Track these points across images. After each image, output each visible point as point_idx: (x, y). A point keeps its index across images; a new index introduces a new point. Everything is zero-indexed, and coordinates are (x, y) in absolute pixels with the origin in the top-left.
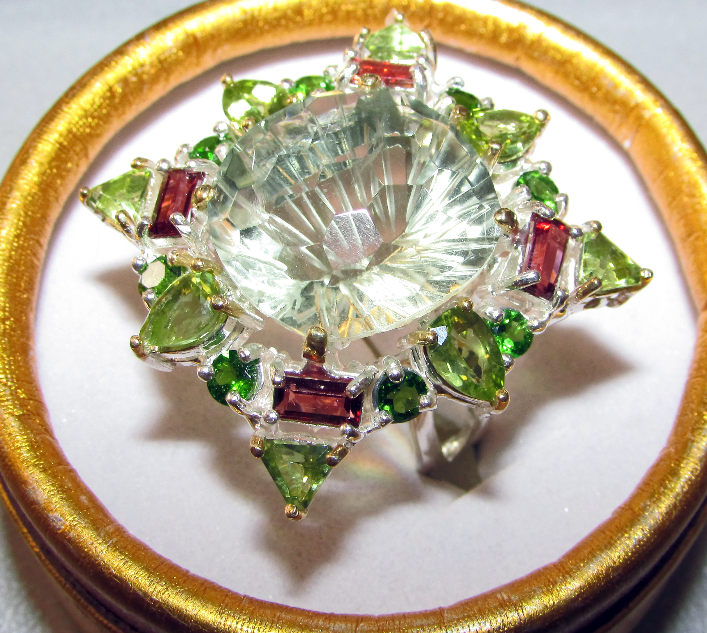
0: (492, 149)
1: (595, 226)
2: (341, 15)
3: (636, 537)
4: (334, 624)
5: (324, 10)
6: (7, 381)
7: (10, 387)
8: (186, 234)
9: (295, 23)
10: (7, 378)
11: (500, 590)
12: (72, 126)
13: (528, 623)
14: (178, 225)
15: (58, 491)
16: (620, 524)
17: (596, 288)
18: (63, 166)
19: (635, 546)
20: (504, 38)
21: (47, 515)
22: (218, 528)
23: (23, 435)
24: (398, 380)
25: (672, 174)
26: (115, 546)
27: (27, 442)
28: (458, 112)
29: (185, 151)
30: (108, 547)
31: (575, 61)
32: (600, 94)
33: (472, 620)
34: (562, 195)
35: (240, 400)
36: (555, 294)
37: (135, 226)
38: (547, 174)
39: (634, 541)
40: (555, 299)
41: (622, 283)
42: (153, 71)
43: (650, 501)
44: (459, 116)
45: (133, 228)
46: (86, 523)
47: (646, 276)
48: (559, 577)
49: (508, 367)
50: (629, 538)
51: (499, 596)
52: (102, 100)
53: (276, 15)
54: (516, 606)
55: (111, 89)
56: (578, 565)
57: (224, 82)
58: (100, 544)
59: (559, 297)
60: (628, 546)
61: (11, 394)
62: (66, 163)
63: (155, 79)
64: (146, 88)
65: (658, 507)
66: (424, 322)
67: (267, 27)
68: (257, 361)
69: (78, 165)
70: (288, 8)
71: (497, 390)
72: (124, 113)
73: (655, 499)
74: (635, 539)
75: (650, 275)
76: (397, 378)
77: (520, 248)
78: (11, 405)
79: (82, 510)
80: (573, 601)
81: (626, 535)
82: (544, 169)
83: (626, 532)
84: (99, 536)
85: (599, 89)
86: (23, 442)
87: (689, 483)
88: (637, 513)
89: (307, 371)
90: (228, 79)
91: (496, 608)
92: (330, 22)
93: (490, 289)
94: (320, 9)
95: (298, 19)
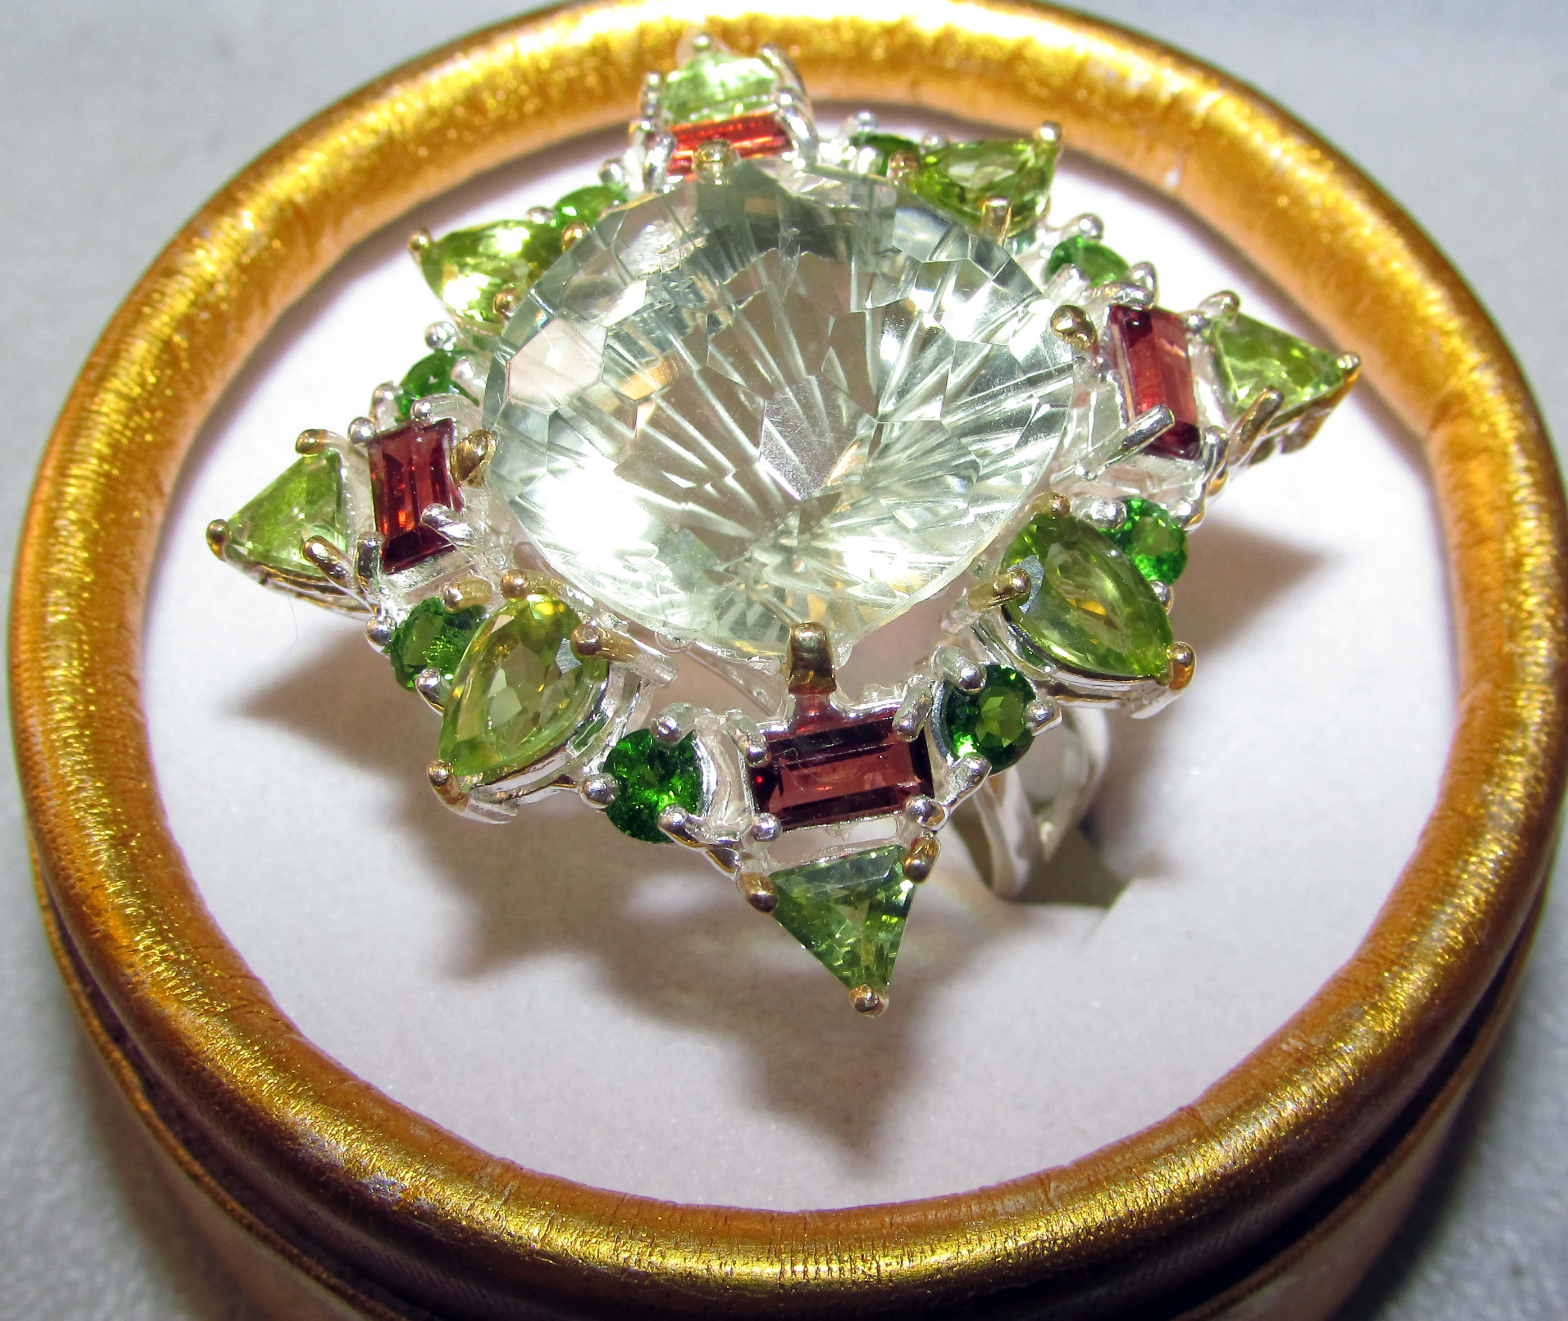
0: (995, 209)
1: (1227, 300)
2: (554, 93)
3: (1492, 856)
4: (1002, 1203)
5: (524, 90)
6: (178, 953)
7: (186, 962)
8: (463, 540)
9: (475, 130)
10: (173, 948)
11: (1281, 1036)
12: (117, 436)
13: (1361, 1076)
14: (442, 526)
15: (363, 1131)
16: (1451, 845)
17: (1277, 407)
18: (125, 519)
19: (1495, 872)
20: (879, 53)
21: (360, 1183)
22: (673, 1120)
23: (252, 1044)
24: (977, 686)
25: (1283, 201)
26: (517, 1198)
27: (263, 1056)
28: (902, 164)
29: (389, 396)
30: (505, 1202)
31: (1029, 53)
32: (1097, 102)
33: (1258, 1105)
34: (1139, 266)
35: (689, 820)
36: (1202, 442)
37: (349, 561)
38: (1099, 237)
39: (1491, 865)
40: (1206, 455)
41: (1306, 394)
42: (234, 293)
43: (1489, 785)
44: (907, 171)
45: (348, 567)
46: (444, 1172)
47: (1350, 366)
48: (1382, 975)
49: (1165, 603)
50: (1482, 862)
51: (1284, 1046)
52: (158, 372)
53: (435, 123)
54: (1328, 1054)
55: (168, 345)
56: (1407, 942)
57: (416, 247)
58: (487, 1201)
59: (1212, 446)
60: (1484, 878)
61: (195, 976)
62: (131, 512)
63: (243, 305)
64: (231, 327)
65: (1509, 790)
66: (980, 568)
67: (423, 152)
68: (690, 736)
69: (149, 513)
70: (456, 103)
71: (1166, 648)
72: (203, 390)
73: (1496, 780)
74: (1491, 861)
75: (1356, 360)
76: (972, 683)
77: (1109, 378)
78: (204, 996)
79: (426, 1151)
80: (1426, 1007)
81: (1473, 859)
82: (1090, 230)
83: (1471, 854)
84: (481, 1188)
85: (1092, 91)
86: (256, 1060)
87: (1547, 729)
88: (1474, 815)
89: (800, 721)
90: (423, 241)
91: (1291, 1071)
92: (539, 113)
93: (1080, 471)
94: (515, 91)
95: (478, 120)
